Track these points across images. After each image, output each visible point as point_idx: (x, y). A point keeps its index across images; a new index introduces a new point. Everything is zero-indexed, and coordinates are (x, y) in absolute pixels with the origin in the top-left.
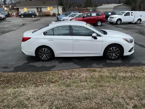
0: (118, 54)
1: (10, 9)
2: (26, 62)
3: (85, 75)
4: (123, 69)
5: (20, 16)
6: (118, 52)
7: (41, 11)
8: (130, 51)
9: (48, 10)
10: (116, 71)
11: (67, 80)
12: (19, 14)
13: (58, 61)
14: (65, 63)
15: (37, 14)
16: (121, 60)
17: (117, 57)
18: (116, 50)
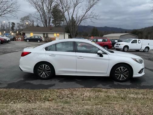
0: (127, 75)
1: (17, 35)
2: (23, 79)
3: (89, 94)
4: (133, 91)
5: (26, 40)
6: (127, 73)
7: (47, 36)
8: (140, 72)
9: (55, 36)
10: (125, 93)
11: (67, 99)
12: (25, 38)
13: (59, 80)
14: (67, 82)
15: (43, 39)
16: (131, 82)
17: (125, 78)
18: (124, 71)
